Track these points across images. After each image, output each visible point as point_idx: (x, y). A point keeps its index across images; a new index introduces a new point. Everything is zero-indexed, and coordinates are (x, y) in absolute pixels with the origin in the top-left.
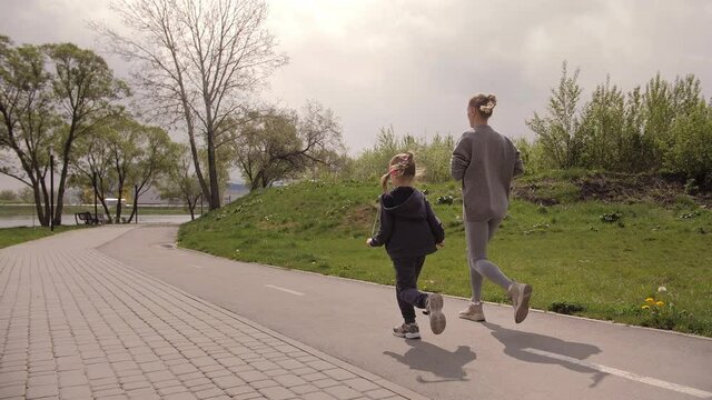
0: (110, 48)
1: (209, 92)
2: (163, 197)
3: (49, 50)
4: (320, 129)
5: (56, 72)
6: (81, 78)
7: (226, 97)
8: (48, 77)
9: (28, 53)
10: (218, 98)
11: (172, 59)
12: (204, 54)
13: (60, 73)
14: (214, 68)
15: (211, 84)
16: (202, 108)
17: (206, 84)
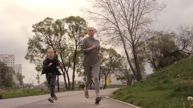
0: (89, 18)
1: (131, 28)
2: (118, 79)
3: (65, 20)
4: (189, 37)
5: (68, 28)
6: (77, 28)
7: (139, 30)
8: (66, 30)
9: (58, 22)
10: (135, 31)
11: (113, 18)
12: (126, 14)
13: (70, 28)
14: (131, 19)
15: (131, 25)
16: (128, 36)
17: (129, 26)
